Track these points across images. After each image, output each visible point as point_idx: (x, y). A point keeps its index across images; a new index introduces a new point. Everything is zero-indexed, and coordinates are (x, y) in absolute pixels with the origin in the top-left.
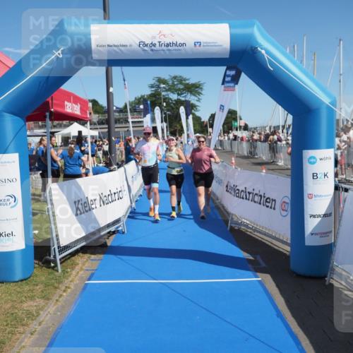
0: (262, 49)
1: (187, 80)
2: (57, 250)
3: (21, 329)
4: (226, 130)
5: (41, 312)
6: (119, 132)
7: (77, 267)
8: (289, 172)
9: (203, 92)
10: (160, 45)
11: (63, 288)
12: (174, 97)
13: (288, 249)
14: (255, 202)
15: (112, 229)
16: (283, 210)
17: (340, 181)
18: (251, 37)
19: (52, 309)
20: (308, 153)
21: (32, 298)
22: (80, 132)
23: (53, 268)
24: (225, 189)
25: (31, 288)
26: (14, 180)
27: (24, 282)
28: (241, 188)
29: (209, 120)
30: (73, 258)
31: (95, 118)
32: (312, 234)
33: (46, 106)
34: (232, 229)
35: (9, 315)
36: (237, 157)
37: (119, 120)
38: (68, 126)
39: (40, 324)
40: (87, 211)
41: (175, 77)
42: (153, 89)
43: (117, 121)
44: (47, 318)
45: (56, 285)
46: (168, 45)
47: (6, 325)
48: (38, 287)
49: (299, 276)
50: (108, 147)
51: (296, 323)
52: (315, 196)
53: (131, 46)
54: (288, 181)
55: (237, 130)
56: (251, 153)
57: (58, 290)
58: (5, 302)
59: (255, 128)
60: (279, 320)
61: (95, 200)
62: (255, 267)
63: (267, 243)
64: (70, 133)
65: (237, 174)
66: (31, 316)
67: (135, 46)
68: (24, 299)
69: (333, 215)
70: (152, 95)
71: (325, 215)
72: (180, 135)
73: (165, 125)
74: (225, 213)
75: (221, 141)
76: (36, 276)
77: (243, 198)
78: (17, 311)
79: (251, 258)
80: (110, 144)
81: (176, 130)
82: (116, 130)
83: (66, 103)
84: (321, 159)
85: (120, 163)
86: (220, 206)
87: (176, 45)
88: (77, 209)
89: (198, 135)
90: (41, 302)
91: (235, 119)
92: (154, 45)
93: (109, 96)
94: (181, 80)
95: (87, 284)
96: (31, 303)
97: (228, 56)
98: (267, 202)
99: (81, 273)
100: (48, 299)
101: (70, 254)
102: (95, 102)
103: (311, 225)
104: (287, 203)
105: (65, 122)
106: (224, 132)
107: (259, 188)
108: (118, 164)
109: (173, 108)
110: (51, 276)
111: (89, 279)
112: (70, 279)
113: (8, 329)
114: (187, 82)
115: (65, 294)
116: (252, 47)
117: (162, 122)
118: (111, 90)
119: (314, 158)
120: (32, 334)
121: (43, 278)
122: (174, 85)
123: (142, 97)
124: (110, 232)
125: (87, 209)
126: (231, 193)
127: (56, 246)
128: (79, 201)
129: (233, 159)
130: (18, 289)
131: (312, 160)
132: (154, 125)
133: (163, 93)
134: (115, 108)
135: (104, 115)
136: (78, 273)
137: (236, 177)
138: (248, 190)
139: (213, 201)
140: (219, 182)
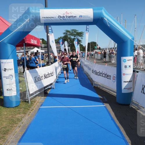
0: (105, 18)
1: (78, 31)
2: (29, 95)
3: (15, 125)
4: (92, 49)
5: (23, 119)
7: (36, 102)
8: (116, 65)
9: (83, 35)
10: (67, 17)
11: (31, 110)
12: (73, 37)
13: (116, 94)
14: (103, 77)
15: (50, 87)
16: (114, 79)
17: (135, 69)
18: (101, 13)
19: (27, 117)
20: (123, 58)
21: (19, 113)
22: (37, 51)
23: (27, 102)
24: (92, 72)
25: (19, 110)
26: (12, 69)
27: (16, 107)
28: (98, 71)
30: (35, 98)
31: (43, 45)
32: (125, 89)
33: (23, 41)
34: (94, 87)
35: (10, 120)
36: (96, 60)
38: (33, 49)
39: (22, 123)
40: (39, 81)
41: (73, 30)
42: (65, 34)
44: (25, 121)
45: (28, 108)
46: (69, 17)
47: (10, 124)
48: (22, 109)
49: (120, 104)
51: (118, 122)
52: (126, 74)
53: (55, 17)
54: (116, 68)
55: (96, 50)
56: (101, 58)
57: (29, 111)
58: (9, 115)
59: (103, 49)
60: (112, 121)
61: (42, 76)
62: (103, 101)
63: (108, 92)
64: (34, 51)
65: (96, 66)
66: (19, 120)
67: (57, 18)
68: (16, 113)
69: (132, 81)
70: (64, 37)
71: (129, 82)
74: (92, 81)
76: (21, 105)
77: (98, 75)
78: (13, 118)
79: (102, 98)
82: (51, 50)
83: (31, 40)
84: (128, 60)
86: (90, 78)
87: (72, 17)
88: (35, 80)
89: (82, 51)
90: (23, 115)
91: (96, 46)
92: (64, 17)
93: (48, 37)
94: (75, 31)
95: (40, 108)
96: (19, 115)
97: (92, 21)
98: (107, 76)
99: (38, 103)
100: (25, 114)
101: (33, 97)
102: (43, 40)
103: (124, 85)
104: (115, 77)
105: (32, 47)
106: (91, 50)
107: (105, 71)
108: (51, 63)
109: (72, 42)
110: (27, 105)
111: (41, 106)
112: (34, 106)
113: (10, 125)
114: (78, 32)
115: (32, 112)
116: (102, 17)
117: (68, 47)
118: (48, 35)
119: (125, 60)
120: (19, 127)
121: (24, 106)
122: (72, 33)
123: (61, 37)
125: (39, 80)
126: (94, 73)
127: (28, 94)
128: (36, 77)
130: (14, 110)
131: (125, 61)
132: (65, 48)
133: (69, 36)
135: (46, 44)
136: (37, 104)
137: (96, 67)
138: (100, 72)
139: (87, 76)
140: (90, 69)
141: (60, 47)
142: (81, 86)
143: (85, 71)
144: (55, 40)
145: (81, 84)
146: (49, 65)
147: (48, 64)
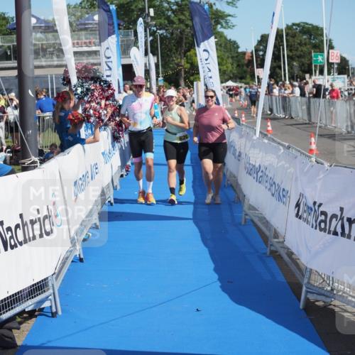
4: (296, 71)
6: (46, 77)
15: (29, 305)
24: (293, 211)
28: (331, 209)
29: (257, 50)
34: (310, 306)
36: (320, 136)
37: (44, 50)
43: (40, 51)
50: (17, 112)
55: (321, 73)
65: (322, 175)
72: (190, 85)
73: (153, 60)
74: (293, 267)
75: (284, 98)
77: (335, 233)
80: (22, 107)
81: (178, 74)
82: (38, 72)
85: (47, 151)
86: (283, 253)
89: (230, 83)
91: (318, 48)
106: (292, 78)
108: (41, 153)
109: (171, 22)
117: (146, 54)
124: (23, 312)
126: (306, 221)
129: (313, 140)
132: (126, 61)
134: (34, 21)
135: (8, 37)
137: (319, 185)
138: (346, 215)
139: (265, 239)
140: (281, 195)
141: (96, 53)
142: (225, 297)
143: (252, 208)
144: (69, 6)
145: (224, 288)
146: (25, 169)
147: (18, 160)
